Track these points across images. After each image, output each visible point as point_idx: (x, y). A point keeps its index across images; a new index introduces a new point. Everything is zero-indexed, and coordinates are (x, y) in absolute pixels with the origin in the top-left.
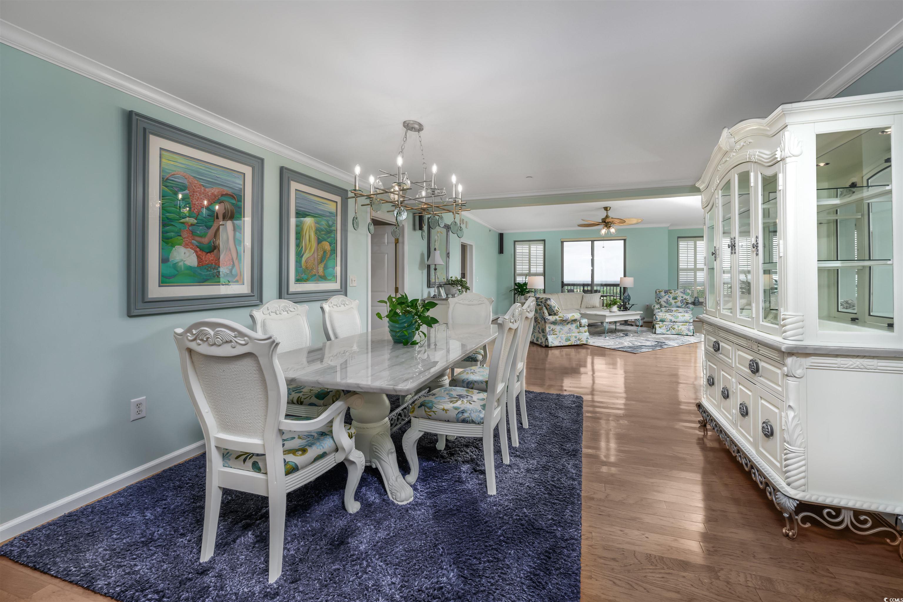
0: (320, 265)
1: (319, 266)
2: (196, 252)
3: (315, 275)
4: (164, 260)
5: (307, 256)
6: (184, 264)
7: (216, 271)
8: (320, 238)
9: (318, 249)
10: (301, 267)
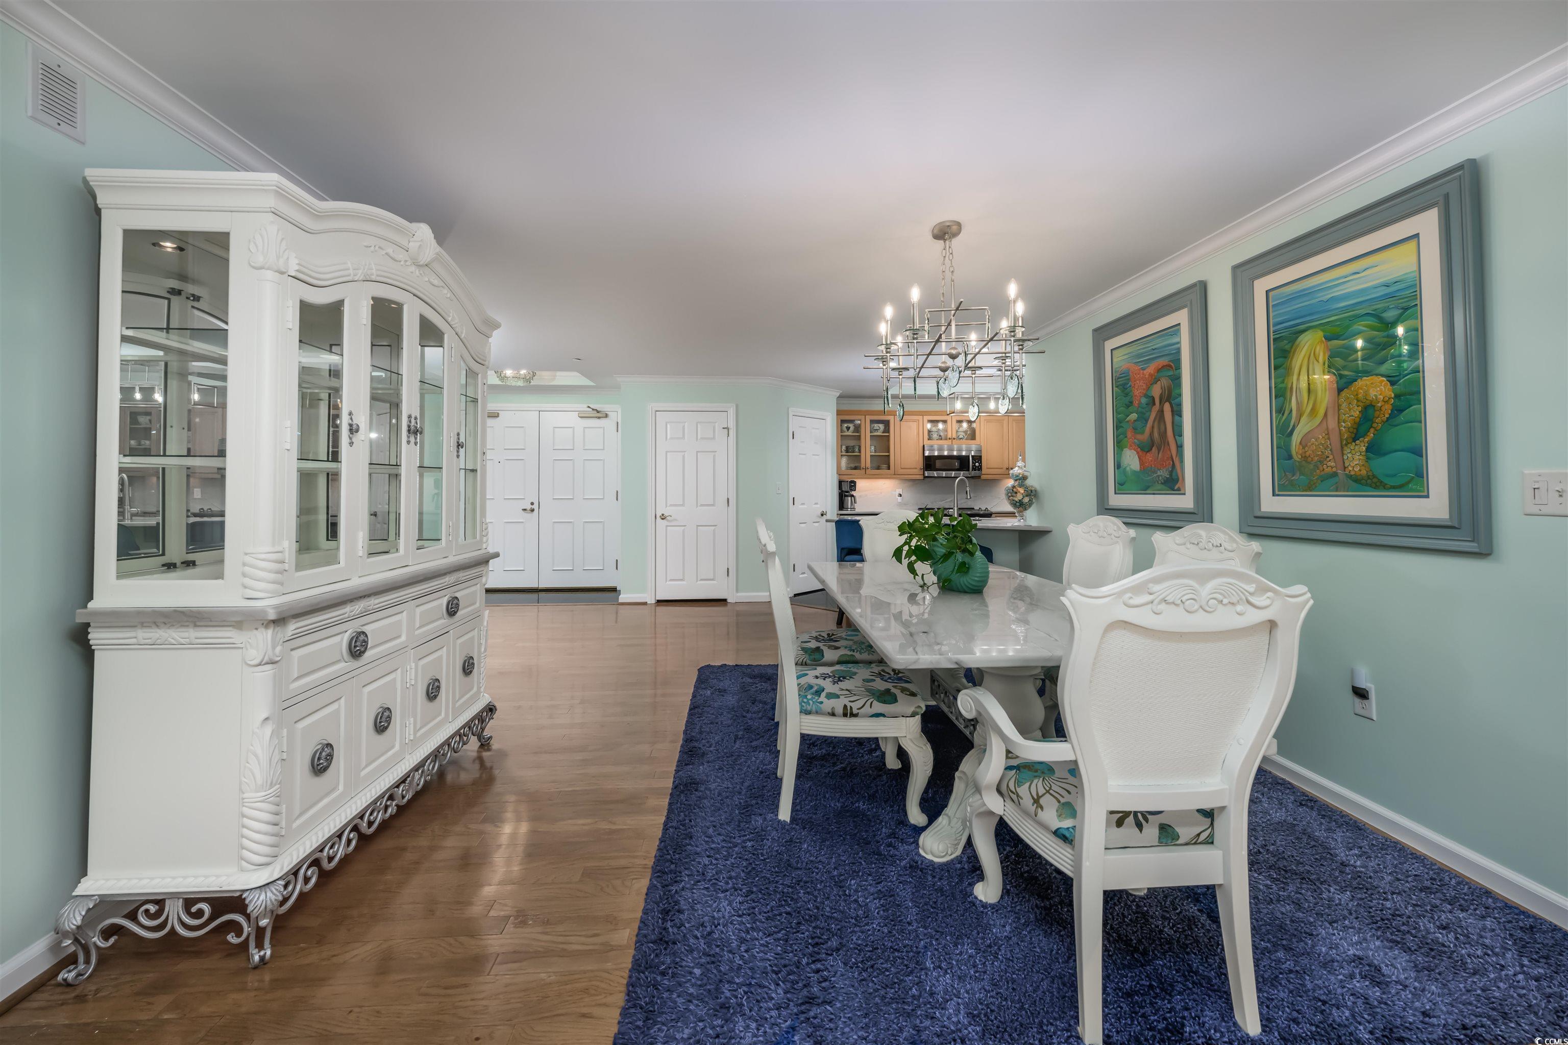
0: (1352, 446)
1: (1347, 450)
2: (1138, 453)
3: (1335, 475)
4: (1118, 466)
5: (1307, 429)
6: (1131, 469)
7: (1155, 475)
8: (1346, 373)
9: (1339, 406)
10: (1290, 457)
